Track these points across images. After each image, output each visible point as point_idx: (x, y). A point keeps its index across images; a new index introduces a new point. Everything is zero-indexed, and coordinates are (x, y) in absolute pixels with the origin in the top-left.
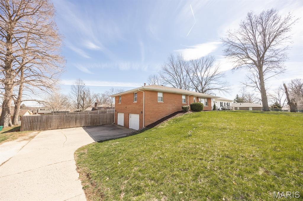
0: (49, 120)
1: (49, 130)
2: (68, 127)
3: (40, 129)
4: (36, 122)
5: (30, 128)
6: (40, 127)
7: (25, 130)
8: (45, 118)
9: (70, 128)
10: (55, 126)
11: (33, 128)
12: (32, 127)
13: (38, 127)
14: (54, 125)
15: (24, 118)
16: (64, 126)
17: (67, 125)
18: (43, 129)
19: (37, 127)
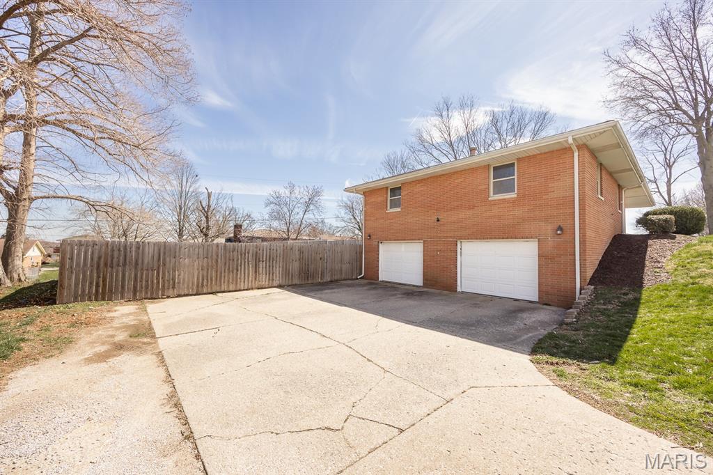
0: (168, 259)
1: (168, 297)
2: (231, 289)
3: (135, 294)
4: (118, 265)
5: (97, 291)
6: (135, 288)
7: (76, 300)
8: (151, 251)
9: (240, 290)
10: (190, 285)
11: (111, 291)
12: (104, 285)
13: (129, 284)
14: (184, 280)
15: (69, 248)
16: (220, 285)
17: (229, 281)
18: (146, 293)
19: (123, 287)
